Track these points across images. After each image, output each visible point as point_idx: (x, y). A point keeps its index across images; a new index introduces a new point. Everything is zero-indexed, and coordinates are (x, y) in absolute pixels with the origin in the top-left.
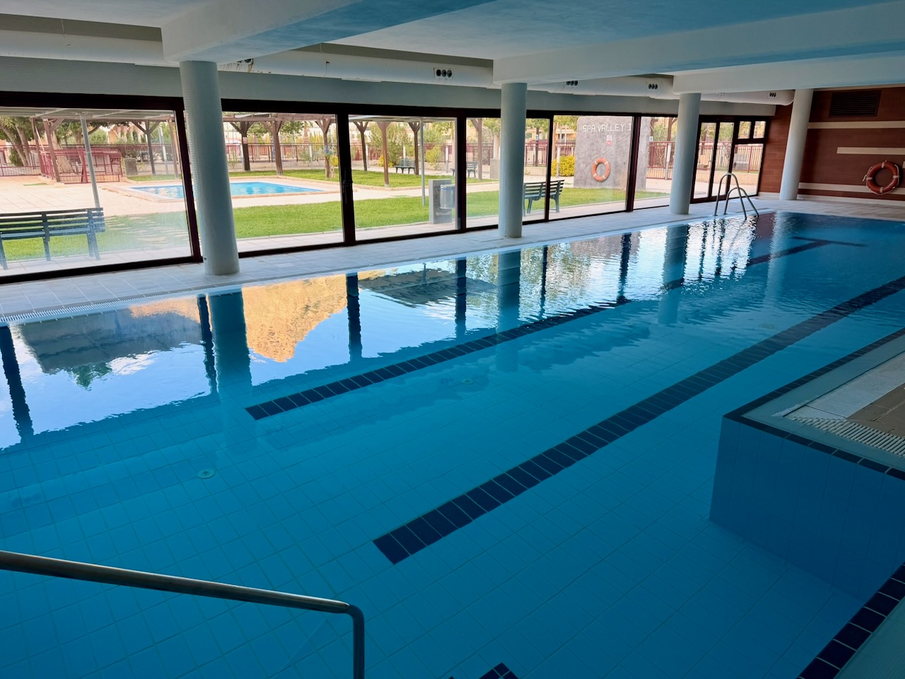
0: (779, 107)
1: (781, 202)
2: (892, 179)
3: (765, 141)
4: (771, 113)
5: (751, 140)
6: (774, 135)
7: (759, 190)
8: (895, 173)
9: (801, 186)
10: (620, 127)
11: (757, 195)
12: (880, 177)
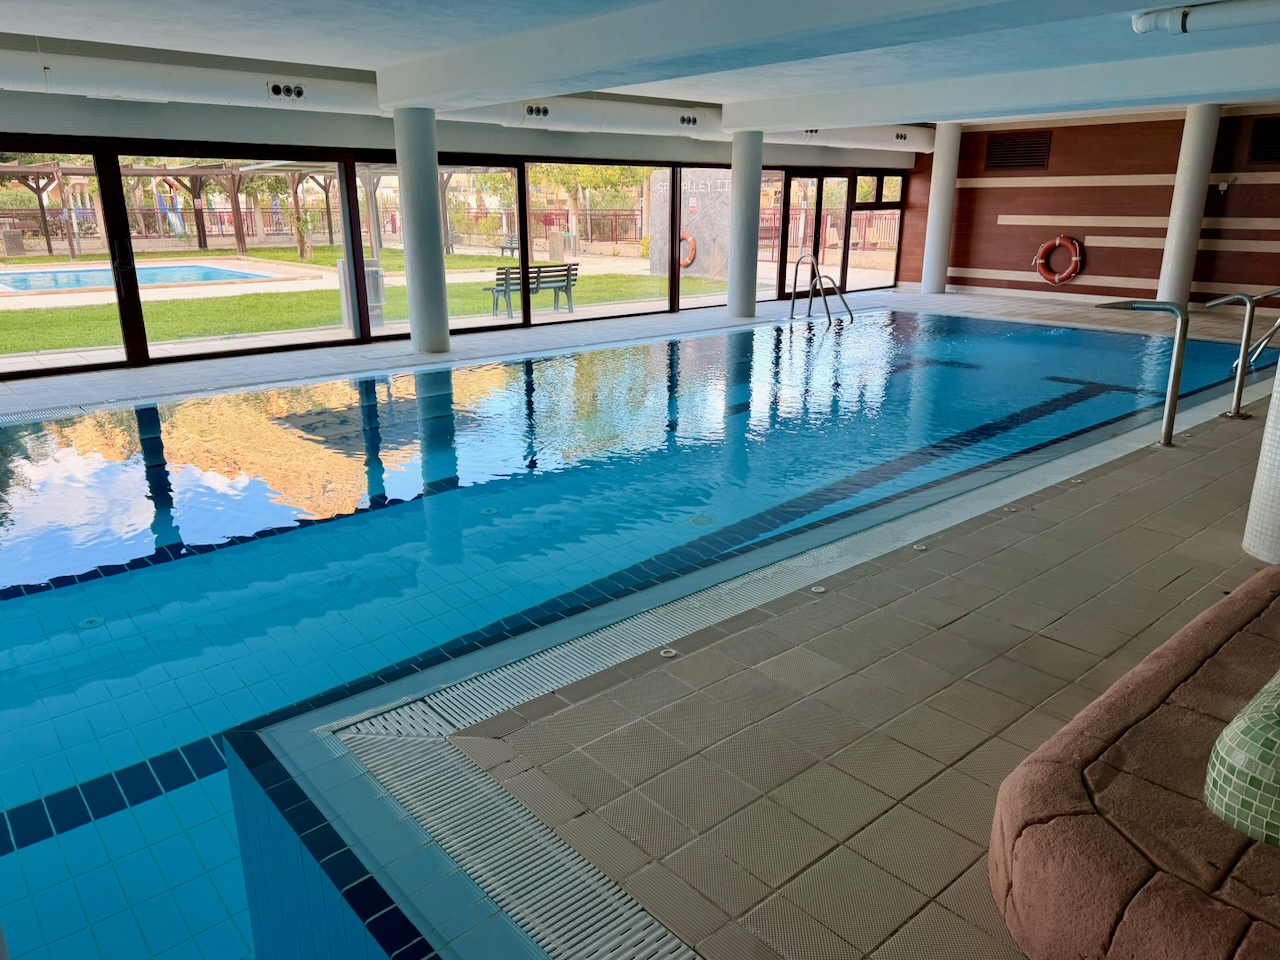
0: (919, 156)
1: (925, 298)
2: (1070, 260)
3: (903, 205)
4: (909, 165)
5: (878, 204)
6: (915, 196)
7: (897, 278)
8: (1073, 253)
9: (951, 272)
10: (707, 185)
11: (895, 286)
12: (1055, 259)
